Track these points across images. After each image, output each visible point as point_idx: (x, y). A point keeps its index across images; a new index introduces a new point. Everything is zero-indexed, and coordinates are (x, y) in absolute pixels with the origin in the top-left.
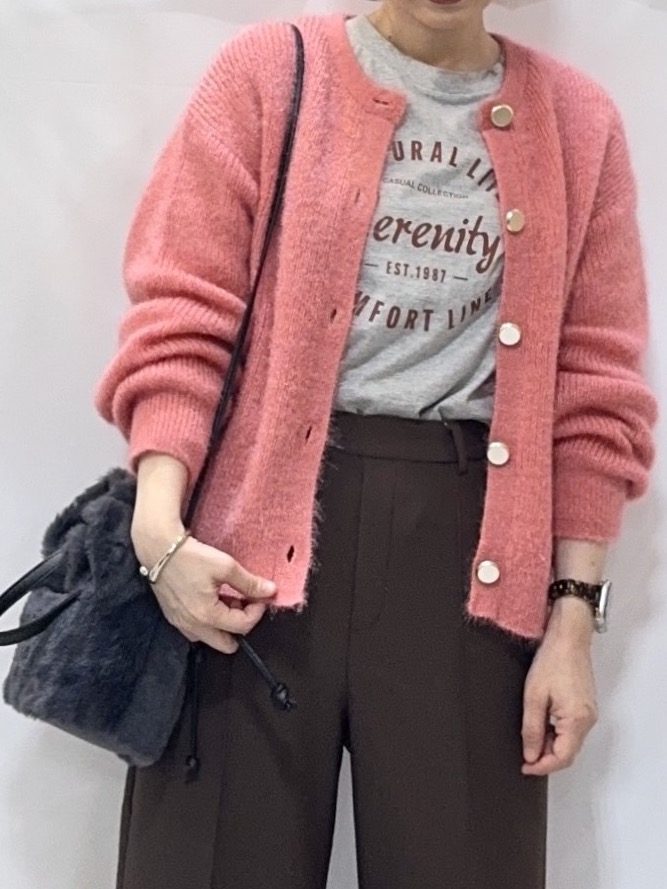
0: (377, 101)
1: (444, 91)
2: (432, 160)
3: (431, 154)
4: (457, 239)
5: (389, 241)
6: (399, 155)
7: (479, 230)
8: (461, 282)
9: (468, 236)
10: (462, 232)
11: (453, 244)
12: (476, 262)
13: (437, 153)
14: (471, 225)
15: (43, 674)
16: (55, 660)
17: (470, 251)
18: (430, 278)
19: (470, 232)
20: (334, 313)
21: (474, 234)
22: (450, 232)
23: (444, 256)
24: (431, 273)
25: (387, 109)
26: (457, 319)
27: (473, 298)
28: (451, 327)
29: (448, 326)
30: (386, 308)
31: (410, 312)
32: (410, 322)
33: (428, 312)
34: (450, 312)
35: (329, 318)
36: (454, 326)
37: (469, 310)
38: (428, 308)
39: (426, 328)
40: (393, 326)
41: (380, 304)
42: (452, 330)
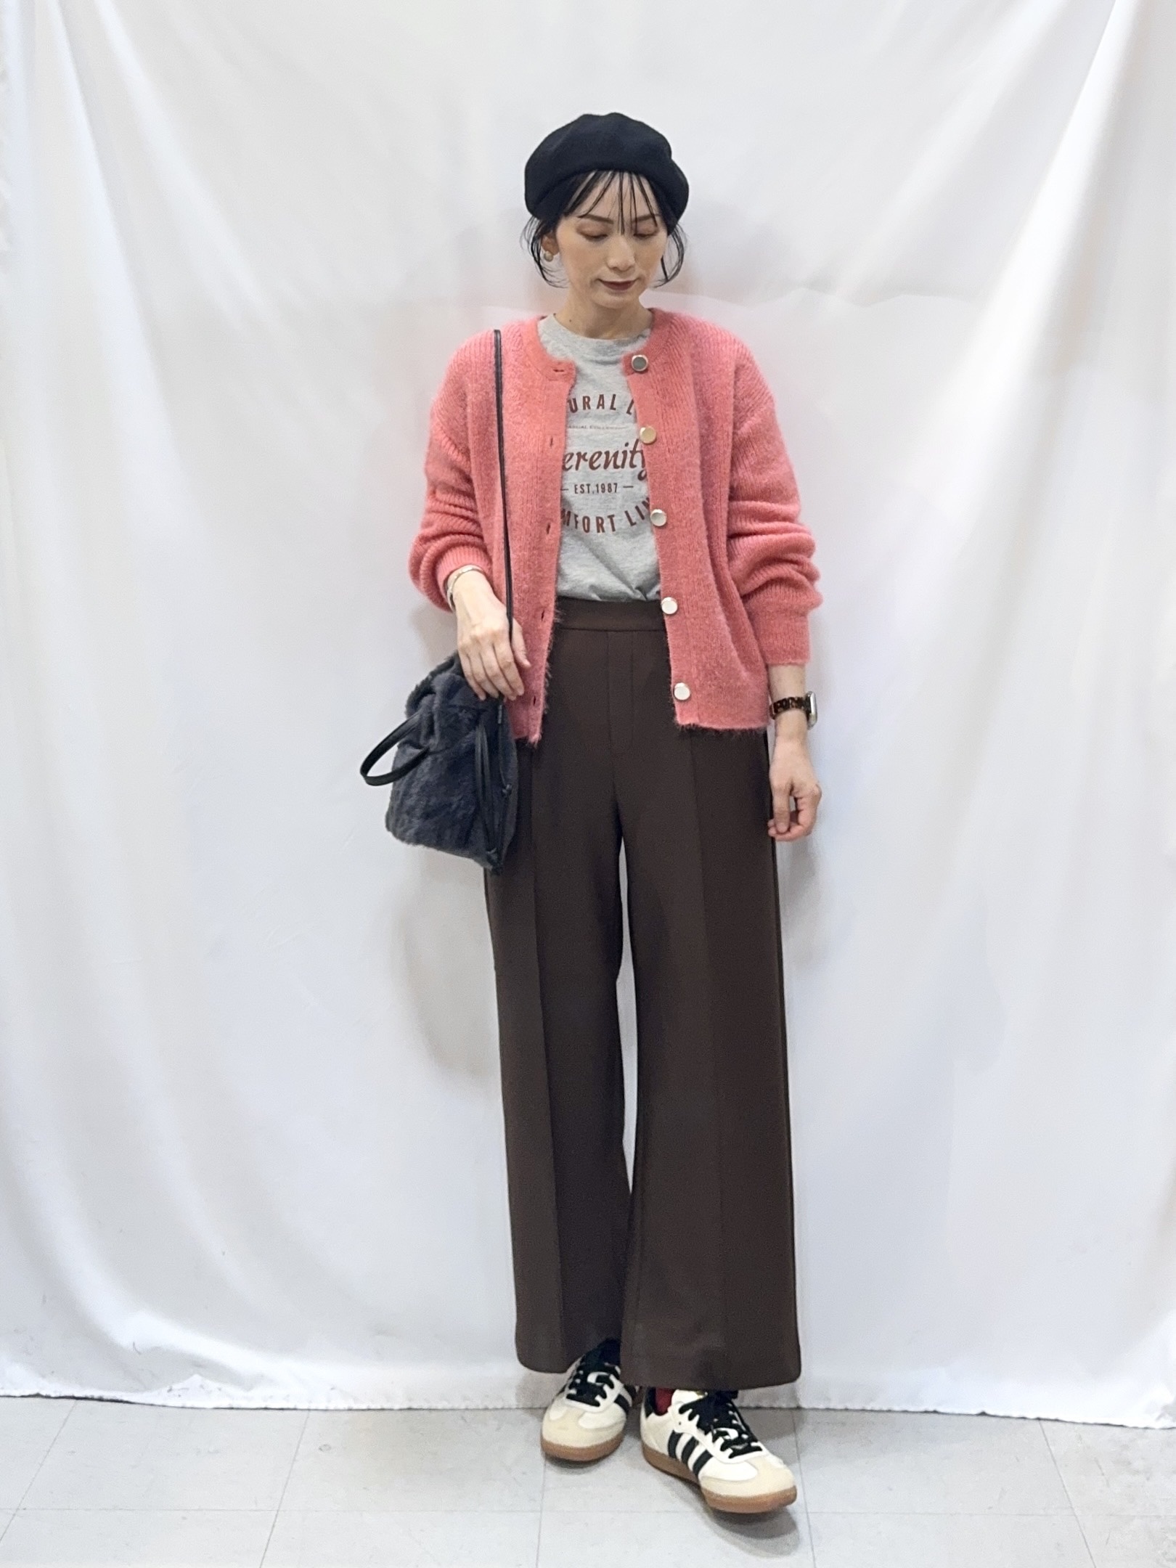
0: (557, 371)
1: (604, 356)
2: (598, 408)
3: (597, 403)
4: (622, 459)
5: (573, 470)
6: (574, 408)
7: (637, 449)
8: (630, 489)
9: (629, 455)
10: (625, 453)
11: (619, 463)
12: (637, 473)
13: (601, 403)
14: (631, 447)
15: (410, 812)
16: (419, 800)
17: (632, 466)
18: (606, 491)
19: (631, 452)
20: (549, 527)
21: (633, 452)
22: (616, 455)
23: (614, 473)
24: (607, 488)
25: (563, 375)
26: (635, 517)
27: (642, 500)
28: (632, 524)
29: (629, 524)
30: (580, 519)
31: (598, 518)
32: (600, 527)
33: (611, 517)
34: (626, 513)
35: (545, 531)
36: (635, 524)
37: (642, 508)
38: (611, 513)
39: (614, 530)
40: (587, 531)
41: (576, 516)
42: (635, 526)
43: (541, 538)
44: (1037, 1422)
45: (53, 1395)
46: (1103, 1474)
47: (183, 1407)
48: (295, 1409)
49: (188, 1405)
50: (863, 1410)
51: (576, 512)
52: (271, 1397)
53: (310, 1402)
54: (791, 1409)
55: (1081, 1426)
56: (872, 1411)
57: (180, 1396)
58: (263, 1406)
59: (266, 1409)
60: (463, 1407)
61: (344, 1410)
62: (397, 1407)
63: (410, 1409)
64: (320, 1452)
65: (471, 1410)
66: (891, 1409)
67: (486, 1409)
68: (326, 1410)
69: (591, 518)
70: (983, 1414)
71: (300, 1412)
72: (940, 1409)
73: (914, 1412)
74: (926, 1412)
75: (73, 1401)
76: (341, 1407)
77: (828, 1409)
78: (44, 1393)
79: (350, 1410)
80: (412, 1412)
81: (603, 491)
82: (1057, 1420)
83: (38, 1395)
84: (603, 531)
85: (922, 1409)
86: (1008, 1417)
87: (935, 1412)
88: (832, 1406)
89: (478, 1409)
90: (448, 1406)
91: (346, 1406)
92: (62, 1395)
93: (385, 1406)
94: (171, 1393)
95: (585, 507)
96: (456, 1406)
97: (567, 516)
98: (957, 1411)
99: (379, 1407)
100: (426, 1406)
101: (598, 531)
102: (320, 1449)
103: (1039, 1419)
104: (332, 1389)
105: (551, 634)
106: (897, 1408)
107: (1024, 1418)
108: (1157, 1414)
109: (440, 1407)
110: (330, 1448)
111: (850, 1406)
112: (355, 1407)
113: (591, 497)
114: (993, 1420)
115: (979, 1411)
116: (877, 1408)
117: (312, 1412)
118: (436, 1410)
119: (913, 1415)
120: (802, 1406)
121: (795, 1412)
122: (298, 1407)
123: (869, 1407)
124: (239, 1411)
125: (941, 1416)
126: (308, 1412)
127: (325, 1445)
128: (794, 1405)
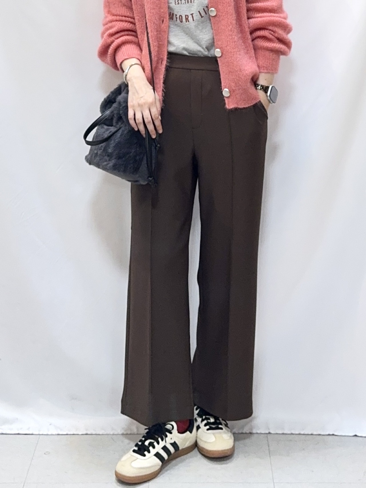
20: (163, 20)
26: (203, 14)
27: (206, 5)
28: (202, 17)
29: (200, 17)
30: (178, 16)
31: (186, 16)
32: (187, 19)
33: (192, 14)
34: (199, 12)
35: (162, 23)
36: (203, 17)
37: (206, 9)
38: (191, 13)
39: (193, 20)
40: (182, 22)
41: (176, 15)
42: (203, 18)
43: (160, 26)
50: (300, 434)
51: (176, 13)
53: (39, 431)
54: (267, 434)
56: (304, 434)
58: (17, 433)
59: (19, 434)
60: (112, 433)
61: (55, 435)
62: (80, 433)
63: (87, 434)
64: (44, 455)
65: (116, 434)
66: (313, 433)
68: (47, 435)
69: (183, 16)
70: (356, 436)
71: (35, 436)
72: (336, 434)
74: (329, 435)
76: (54, 433)
77: (283, 434)
79: (58, 435)
80: (87, 436)
81: (188, 3)
84: (189, 22)
85: (327, 433)
87: (333, 435)
88: (285, 432)
90: (105, 433)
91: (57, 433)
93: (75, 433)
95: (180, 11)
96: (108, 433)
97: (171, 16)
98: (344, 435)
99: (72, 433)
100: (94, 433)
101: (186, 22)
102: (45, 454)
104: (50, 425)
105: (165, 71)
106: (315, 433)
109: (101, 433)
110: (50, 453)
111: (293, 433)
112: (61, 433)
113: (182, 5)
114: (361, 438)
115: (354, 434)
116: (306, 433)
117: (41, 436)
118: (99, 434)
119: (323, 436)
120: (272, 432)
121: (269, 435)
122: (34, 433)
123: (302, 433)
124: (7, 435)
125: (336, 437)
126: (38, 436)
127: (47, 452)
128: (267, 432)
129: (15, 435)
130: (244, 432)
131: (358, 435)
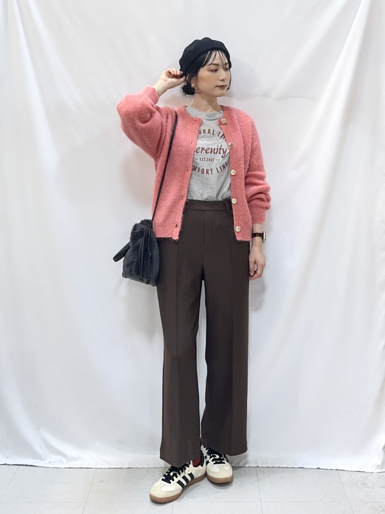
20: (188, 170)
26: (219, 170)
27: (222, 164)
28: (218, 172)
29: (217, 172)
30: (201, 169)
31: (207, 169)
32: (207, 172)
33: (211, 169)
34: (217, 168)
35: (186, 171)
36: (219, 172)
37: (222, 167)
38: (211, 168)
39: (212, 174)
40: (203, 173)
41: (199, 168)
42: (219, 173)
43: (185, 173)
44: (336, 471)
45: (11, 464)
46: (358, 488)
47: (54, 468)
48: (91, 468)
49: (56, 467)
50: (279, 467)
51: (200, 167)
52: (83, 464)
53: (96, 466)
54: (256, 467)
55: (351, 472)
56: (282, 468)
57: (53, 464)
58: (81, 467)
59: (81, 468)
60: (147, 467)
61: (107, 468)
62: (125, 467)
63: (129, 468)
65: (149, 468)
67: (155, 468)
68: (102, 468)
69: (205, 169)
70: (318, 468)
71: (93, 469)
72: (304, 467)
73: (296, 468)
74: (300, 468)
75: (18, 466)
76: (106, 467)
77: (267, 467)
78: (7, 463)
79: (109, 468)
80: (130, 469)
81: (209, 161)
82: (342, 470)
83: (6, 464)
84: (208, 174)
85: (298, 467)
86: (327, 469)
87: (303, 468)
88: (269, 466)
89: (152, 468)
90: (142, 467)
91: (108, 467)
92: (14, 464)
93: (121, 467)
94: (50, 463)
95: (203, 165)
96: (144, 467)
97: (195, 168)
98: (310, 467)
99: (119, 467)
100: (134, 467)
101: (207, 174)
102: (100, 482)
103: (337, 470)
104: (104, 461)
105: (184, 205)
106: (290, 467)
107: (332, 469)
108: (375, 468)
111: (274, 466)
112: (111, 467)
113: (205, 162)
114: (322, 470)
115: (317, 467)
116: (284, 466)
117: (97, 469)
118: (138, 468)
119: (296, 469)
120: (259, 466)
121: (257, 468)
122: (92, 467)
123: (281, 466)
124: (73, 469)
125: (305, 469)
126: (96, 469)
127: (102, 481)
128: (256, 466)
129: (79, 469)
130: (240, 466)
131: (320, 468)
